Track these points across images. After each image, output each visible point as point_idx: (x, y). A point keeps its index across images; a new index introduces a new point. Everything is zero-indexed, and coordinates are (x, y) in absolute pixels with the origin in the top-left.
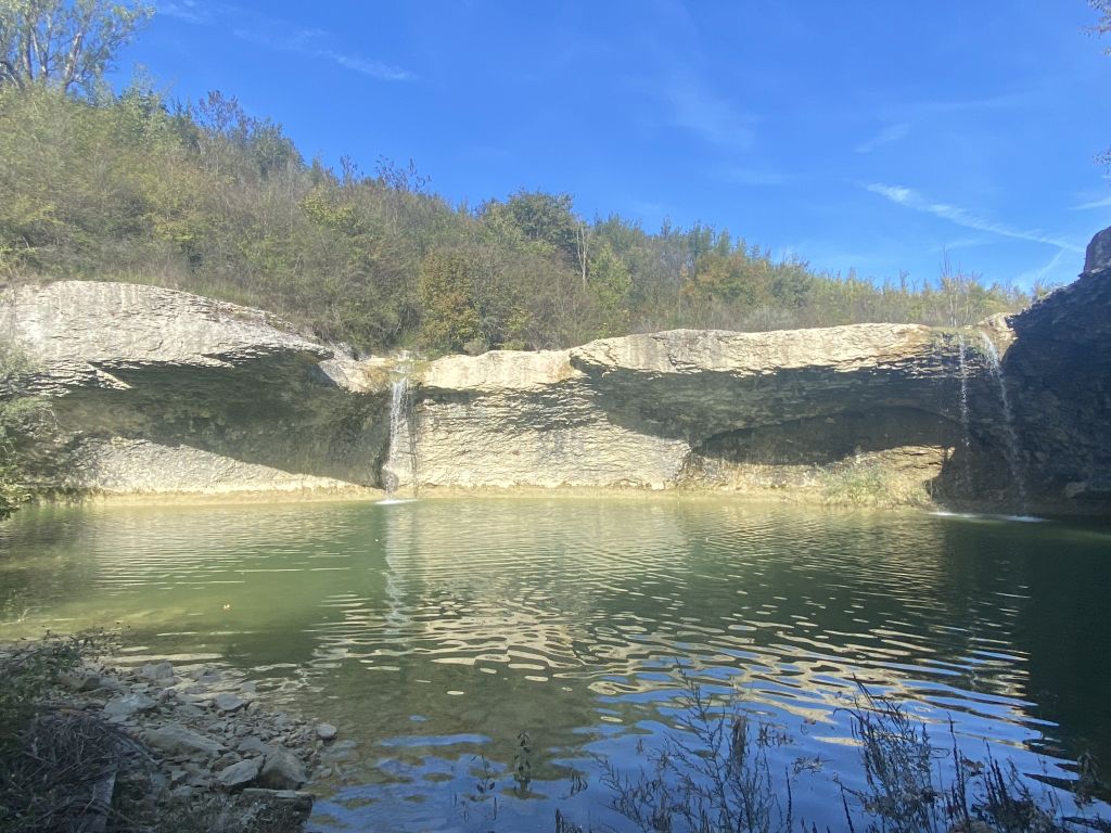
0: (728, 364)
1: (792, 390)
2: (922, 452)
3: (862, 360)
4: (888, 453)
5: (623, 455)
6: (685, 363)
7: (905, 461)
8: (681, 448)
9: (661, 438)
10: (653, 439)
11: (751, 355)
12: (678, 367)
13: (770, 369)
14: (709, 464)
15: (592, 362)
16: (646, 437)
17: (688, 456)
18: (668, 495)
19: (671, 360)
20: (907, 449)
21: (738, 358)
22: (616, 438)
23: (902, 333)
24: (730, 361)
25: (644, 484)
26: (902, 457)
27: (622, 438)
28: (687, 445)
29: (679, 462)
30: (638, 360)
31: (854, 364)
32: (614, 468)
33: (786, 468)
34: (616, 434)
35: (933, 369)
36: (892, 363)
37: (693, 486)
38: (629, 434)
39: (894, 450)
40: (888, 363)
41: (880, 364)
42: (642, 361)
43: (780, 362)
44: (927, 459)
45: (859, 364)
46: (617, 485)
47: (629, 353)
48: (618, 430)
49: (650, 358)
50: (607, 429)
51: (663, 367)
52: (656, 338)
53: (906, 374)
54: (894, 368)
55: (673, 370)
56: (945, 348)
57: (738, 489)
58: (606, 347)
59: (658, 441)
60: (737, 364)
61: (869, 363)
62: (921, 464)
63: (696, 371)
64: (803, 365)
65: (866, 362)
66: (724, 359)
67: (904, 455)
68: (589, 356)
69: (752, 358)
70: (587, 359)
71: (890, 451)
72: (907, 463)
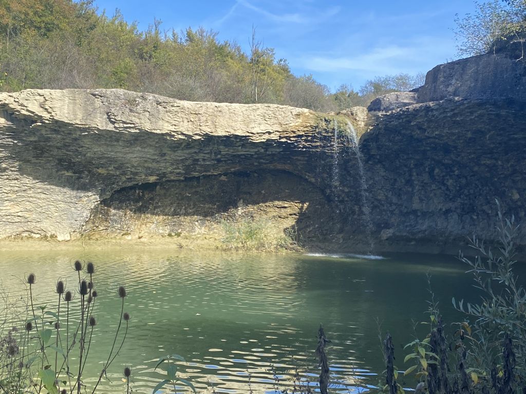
0: (164, 127)
1: (210, 153)
2: (286, 205)
3: (269, 133)
4: (262, 206)
5: (29, 206)
6: (124, 123)
7: (273, 212)
8: (91, 199)
9: (73, 189)
10: (65, 190)
11: (186, 121)
12: (116, 125)
13: (200, 135)
14: (114, 215)
15: (24, 112)
16: (57, 189)
17: (96, 208)
18: (73, 246)
19: (109, 118)
20: (277, 203)
21: (174, 123)
22: (24, 188)
23: (298, 115)
24: (166, 124)
25: (49, 235)
26: (271, 209)
27: (31, 188)
28: (97, 197)
29: (87, 213)
30: (75, 115)
31: (263, 137)
32: (17, 219)
33: (182, 218)
34: (25, 184)
35: (313, 144)
36: (288, 138)
37: (97, 236)
38: (39, 185)
39: (267, 204)
40: (286, 137)
41: (281, 138)
42: (80, 116)
43: (209, 130)
44: (289, 211)
45: (267, 137)
46: (18, 236)
47: (66, 107)
48: (28, 181)
49: (88, 114)
50: (17, 179)
51: (100, 123)
52: (94, 95)
53: (295, 147)
54: (289, 142)
55: (110, 127)
56: (325, 130)
57: (140, 238)
58: (42, 99)
59: (69, 192)
60: (173, 128)
61: (274, 137)
62: (284, 214)
63: (133, 131)
64: (227, 134)
65: (272, 135)
66: (161, 122)
67: (272, 209)
68: (22, 105)
69: (186, 123)
70: (19, 108)
71: (264, 205)
72: (275, 214)
